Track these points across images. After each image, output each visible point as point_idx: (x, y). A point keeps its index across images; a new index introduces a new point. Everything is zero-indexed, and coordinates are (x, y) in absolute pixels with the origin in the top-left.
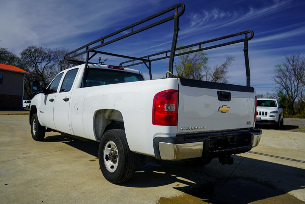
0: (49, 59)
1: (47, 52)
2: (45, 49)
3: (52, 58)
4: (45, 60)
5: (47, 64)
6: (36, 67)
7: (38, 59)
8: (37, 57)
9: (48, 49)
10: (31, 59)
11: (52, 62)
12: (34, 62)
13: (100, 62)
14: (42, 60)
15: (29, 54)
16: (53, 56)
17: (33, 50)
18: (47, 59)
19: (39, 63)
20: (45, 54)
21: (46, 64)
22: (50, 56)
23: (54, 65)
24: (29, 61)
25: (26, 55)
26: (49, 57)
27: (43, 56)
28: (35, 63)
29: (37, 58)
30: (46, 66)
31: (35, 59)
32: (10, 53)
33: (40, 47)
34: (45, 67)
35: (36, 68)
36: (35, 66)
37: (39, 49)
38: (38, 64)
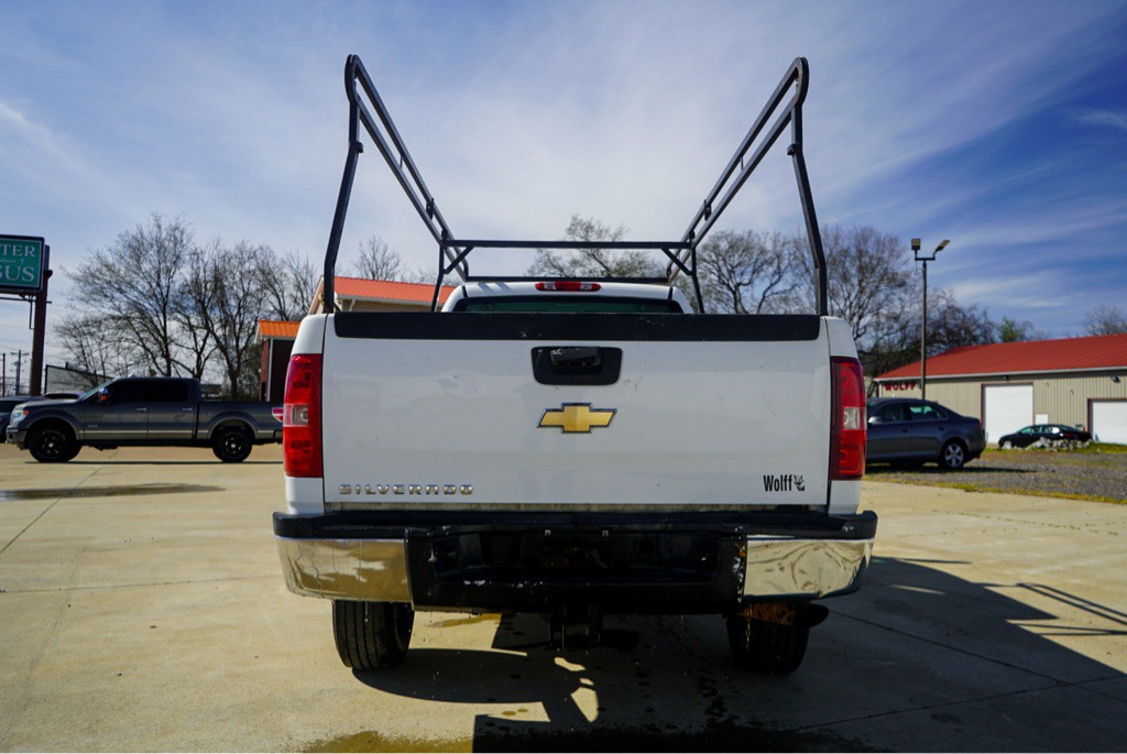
0: (779, 267)
1: (769, 246)
2: (762, 238)
3: (786, 262)
4: (762, 274)
5: (772, 285)
6: (737, 301)
7: (742, 274)
8: (737, 266)
9: (771, 235)
10: (719, 277)
11: (788, 277)
12: (728, 286)
13: (919, 256)
14: (755, 275)
15: (714, 261)
16: (790, 254)
17: (724, 245)
18: (771, 270)
19: (745, 285)
20: (763, 251)
21: (768, 285)
22: (779, 256)
23: (793, 287)
24: (714, 282)
25: (705, 264)
26: (776, 261)
27: (756, 262)
28: (731, 289)
29: (738, 271)
30: (769, 293)
31: (731, 272)
32: (655, 266)
33: (747, 231)
34: (764, 297)
35: (736, 304)
36: (732, 295)
37: (742, 239)
38: (741, 288)
